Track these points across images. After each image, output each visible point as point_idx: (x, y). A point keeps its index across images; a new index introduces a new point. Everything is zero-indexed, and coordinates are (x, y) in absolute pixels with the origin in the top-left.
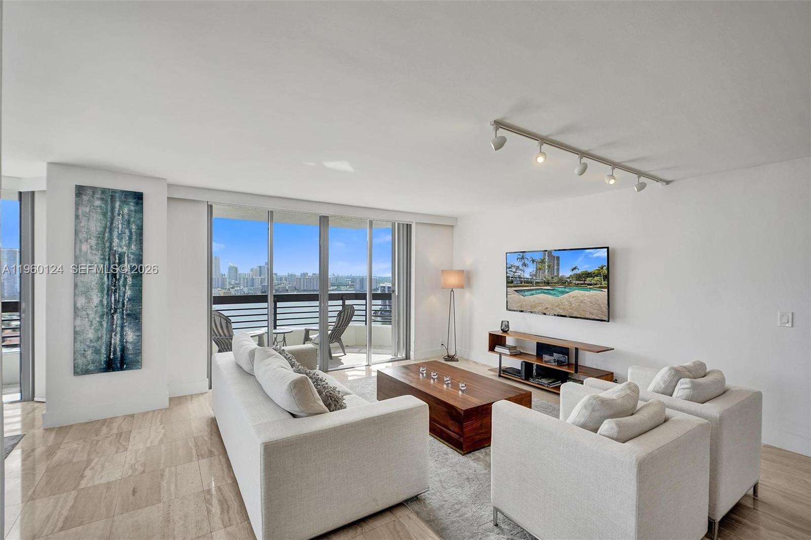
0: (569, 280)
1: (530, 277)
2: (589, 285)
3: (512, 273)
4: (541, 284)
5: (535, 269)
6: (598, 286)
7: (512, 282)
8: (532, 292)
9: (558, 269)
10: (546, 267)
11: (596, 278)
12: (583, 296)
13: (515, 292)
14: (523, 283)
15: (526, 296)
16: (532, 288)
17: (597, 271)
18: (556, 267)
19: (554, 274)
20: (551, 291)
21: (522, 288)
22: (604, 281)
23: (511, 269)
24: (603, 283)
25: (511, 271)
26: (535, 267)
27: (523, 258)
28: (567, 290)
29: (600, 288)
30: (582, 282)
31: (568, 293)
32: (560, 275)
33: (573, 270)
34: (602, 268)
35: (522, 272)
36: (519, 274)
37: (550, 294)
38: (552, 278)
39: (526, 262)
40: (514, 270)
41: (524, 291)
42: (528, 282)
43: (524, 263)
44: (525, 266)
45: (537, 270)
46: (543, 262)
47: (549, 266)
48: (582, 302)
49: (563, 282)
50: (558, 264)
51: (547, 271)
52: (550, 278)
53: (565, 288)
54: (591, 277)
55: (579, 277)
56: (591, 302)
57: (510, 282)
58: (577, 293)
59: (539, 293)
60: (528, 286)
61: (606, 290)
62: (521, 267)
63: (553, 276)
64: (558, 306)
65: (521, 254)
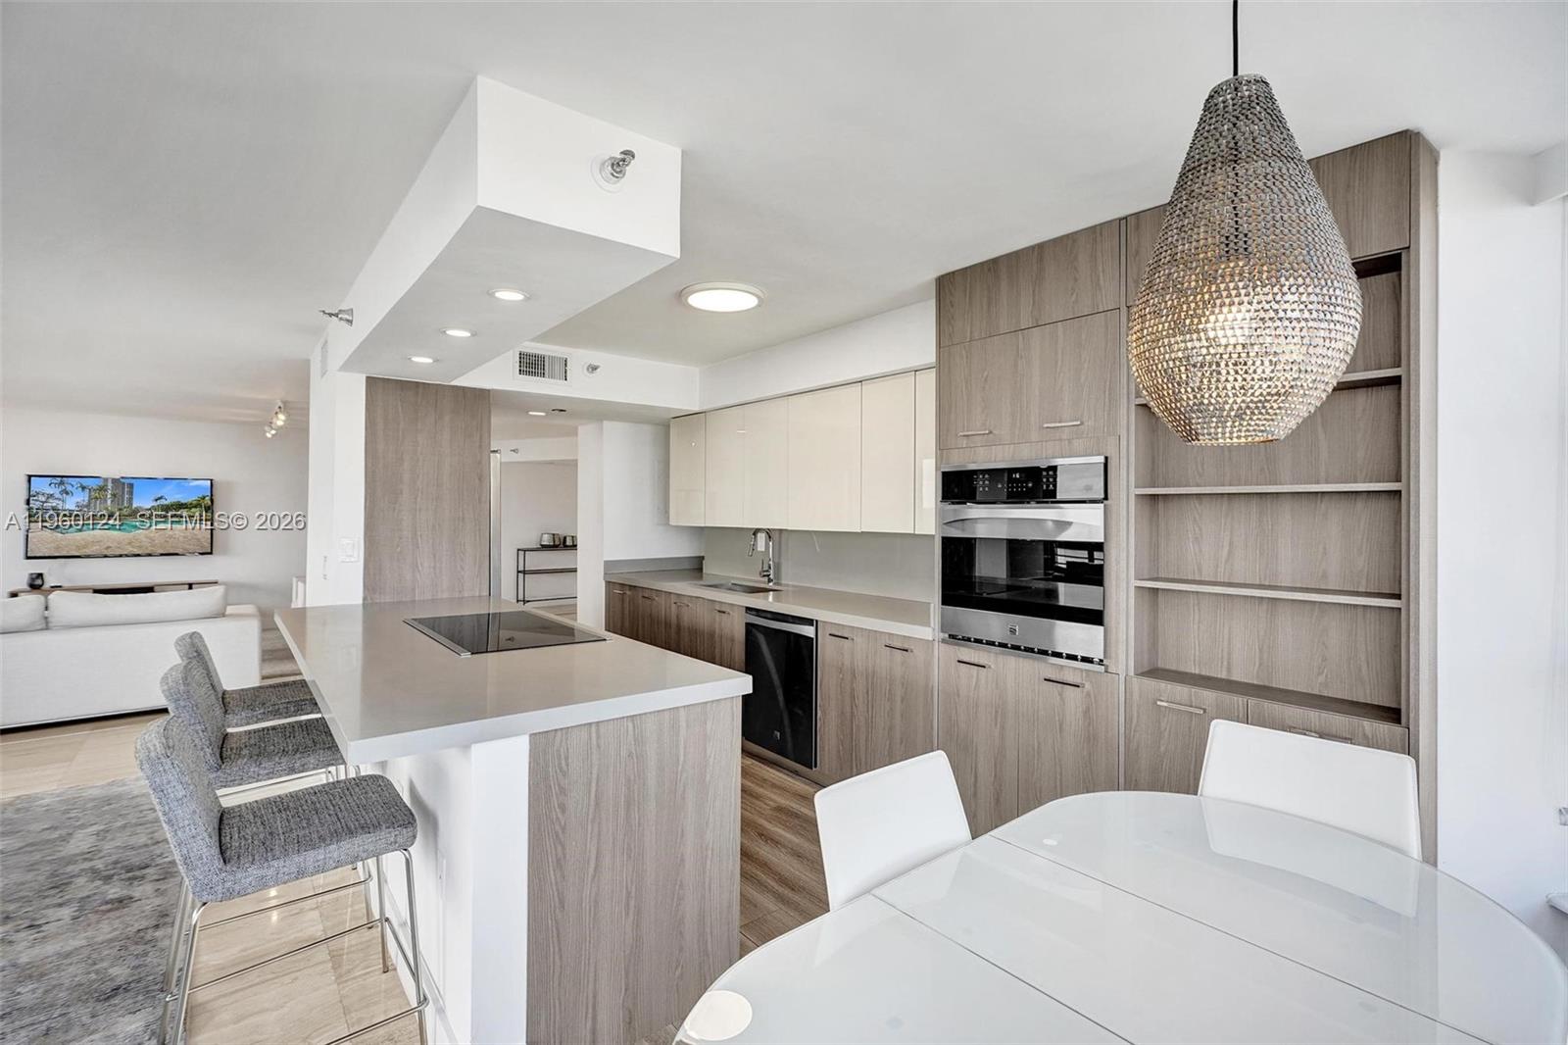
1: (77, 509)
3: (37, 503)
5: (87, 499)
9: (130, 500)
10: (109, 496)
11: (194, 510)
12: (173, 531)
17: (195, 502)
18: (126, 496)
19: (123, 504)
22: (206, 512)
23: (36, 498)
25: (36, 500)
26: (87, 495)
27: (61, 483)
32: (134, 506)
33: (156, 500)
34: (204, 498)
35: (60, 502)
36: (54, 504)
38: (120, 510)
39: (69, 488)
40: (44, 499)
43: (65, 490)
44: (67, 493)
45: (90, 499)
46: (103, 489)
47: (114, 495)
50: (131, 493)
51: (109, 502)
52: (116, 510)
54: (187, 507)
55: (167, 508)
56: (185, 537)
62: (58, 495)
63: (120, 507)
64: (129, 544)
65: (58, 479)
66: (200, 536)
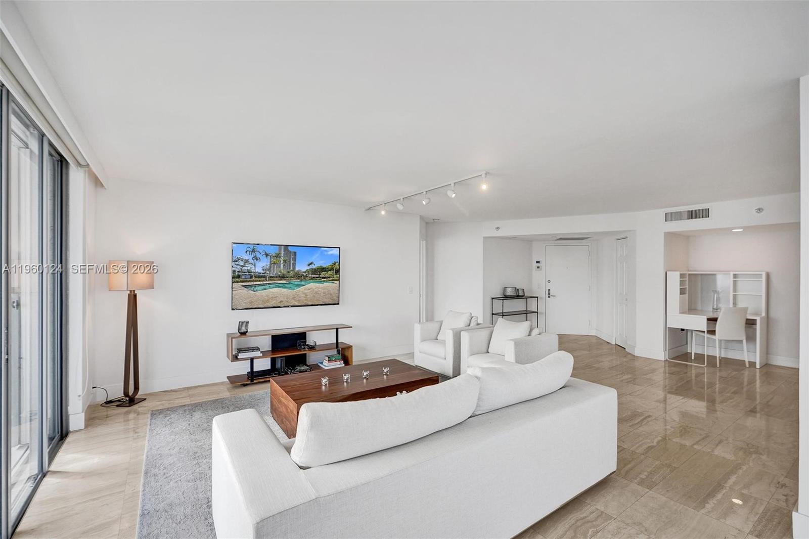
0: (305, 274)
1: (263, 272)
3: (238, 267)
4: (275, 279)
5: (269, 264)
6: (331, 279)
7: (239, 277)
9: (294, 264)
10: (282, 262)
11: (329, 273)
12: (318, 288)
13: (243, 288)
14: (254, 278)
15: (257, 291)
16: (264, 282)
17: (330, 267)
18: (292, 262)
19: (290, 268)
20: (286, 285)
21: (252, 283)
22: (336, 274)
23: (237, 263)
24: (335, 276)
25: (238, 265)
26: (269, 261)
27: (253, 251)
28: (303, 283)
29: (332, 280)
30: (318, 276)
31: (303, 286)
32: (297, 269)
33: (309, 265)
34: (335, 264)
35: (253, 266)
36: (249, 268)
37: (286, 288)
38: (288, 272)
39: (258, 255)
40: (242, 264)
41: (255, 286)
42: (261, 277)
43: (255, 256)
44: (257, 259)
45: (271, 264)
46: (278, 256)
47: (285, 261)
48: (316, 293)
49: (299, 276)
50: (295, 260)
51: (282, 266)
52: (285, 273)
53: (301, 281)
54: (326, 271)
55: (314, 271)
56: (324, 293)
57: (236, 277)
58: (312, 285)
59: (273, 287)
60: (260, 281)
61: (338, 282)
62: (251, 261)
63: (288, 270)
64: (294, 298)
65: (252, 247)
66: (332, 292)
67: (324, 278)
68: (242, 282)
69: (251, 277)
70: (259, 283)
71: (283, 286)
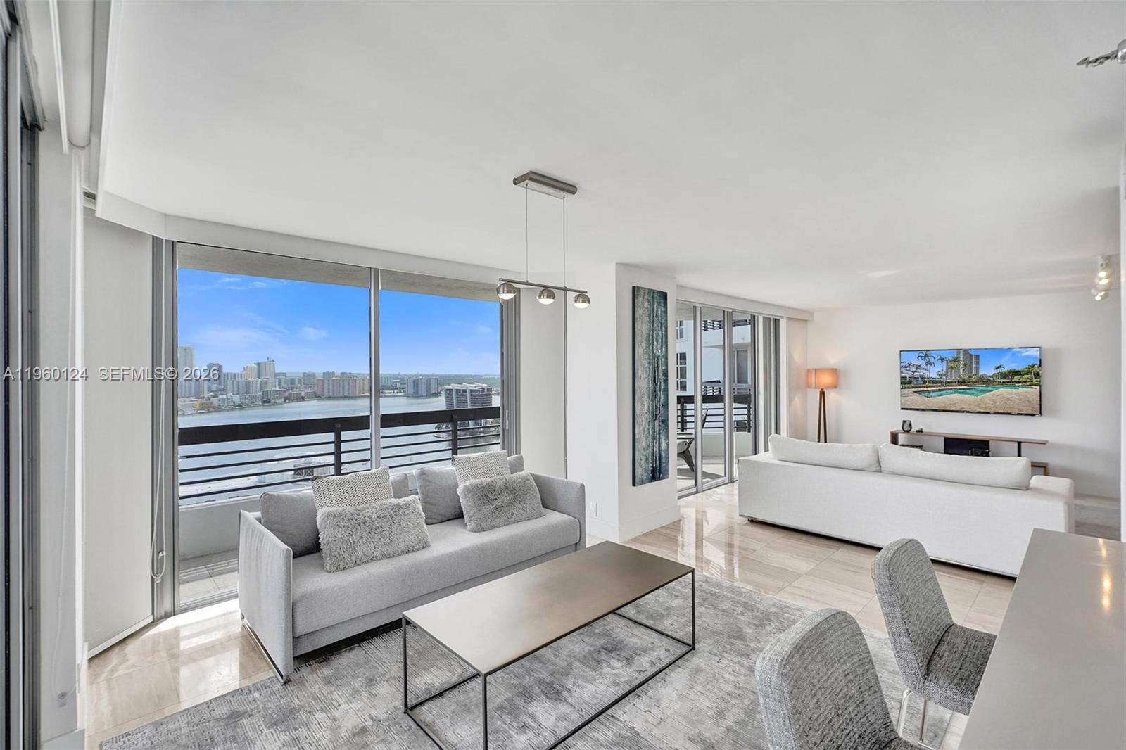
0: (991, 379)
1: (938, 377)
2: (1017, 382)
3: (909, 372)
4: (954, 384)
5: (945, 370)
6: (1028, 384)
7: (910, 382)
8: (941, 393)
9: (977, 368)
10: (961, 366)
11: (1025, 376)
12: (1010, 394)
13: (914, 393)
14: (927, 384)
16: (940, 388)
17: (1026, 370)
18: (974, 366)
19: (971, 373)
20: (968, 391)
21: (926, 389)
22: (1035, 378)
23: (908, 369)
24: (1034, 380)
25: (909, 370)
26: (945, 365)
27: (926, 356)
28: (990, 388)
29: (1030, 385)
30: (1009, 380)
31: (991, 391)
32: (980, 374)
33: (997, 369)
34: (1033, 366)
35: (926, 372)
36: (922, 374)
37: (967, 393)
38: (970, 377)
39: (932, 360)
40: (914, 370)
41: (929, 391)
42: (937, 382)
43: (929, 361)
44: (931, 364)
45: (947, 369)
46: (956, 360)
47: (965, 365)
48: (1009, 399)
49: (984, 381)
50: (977, 363)
51: (961, 370)
52: (966, 377)
54: (1020, 375)
55: (1004, 375)
56: (1020, 400)
57: (906, 383)
58: (1002, 391)
60: (934, 386)
61: (1038, 387)
62: (924, 366)
63: (970, 375)
64: (978, 405)
65: (924, 352)
66: (1031, 399)
67: (1019, 382)
68: (913, 387)
69: (925, 382)
70: (934, 388)
71: (964, 392)
